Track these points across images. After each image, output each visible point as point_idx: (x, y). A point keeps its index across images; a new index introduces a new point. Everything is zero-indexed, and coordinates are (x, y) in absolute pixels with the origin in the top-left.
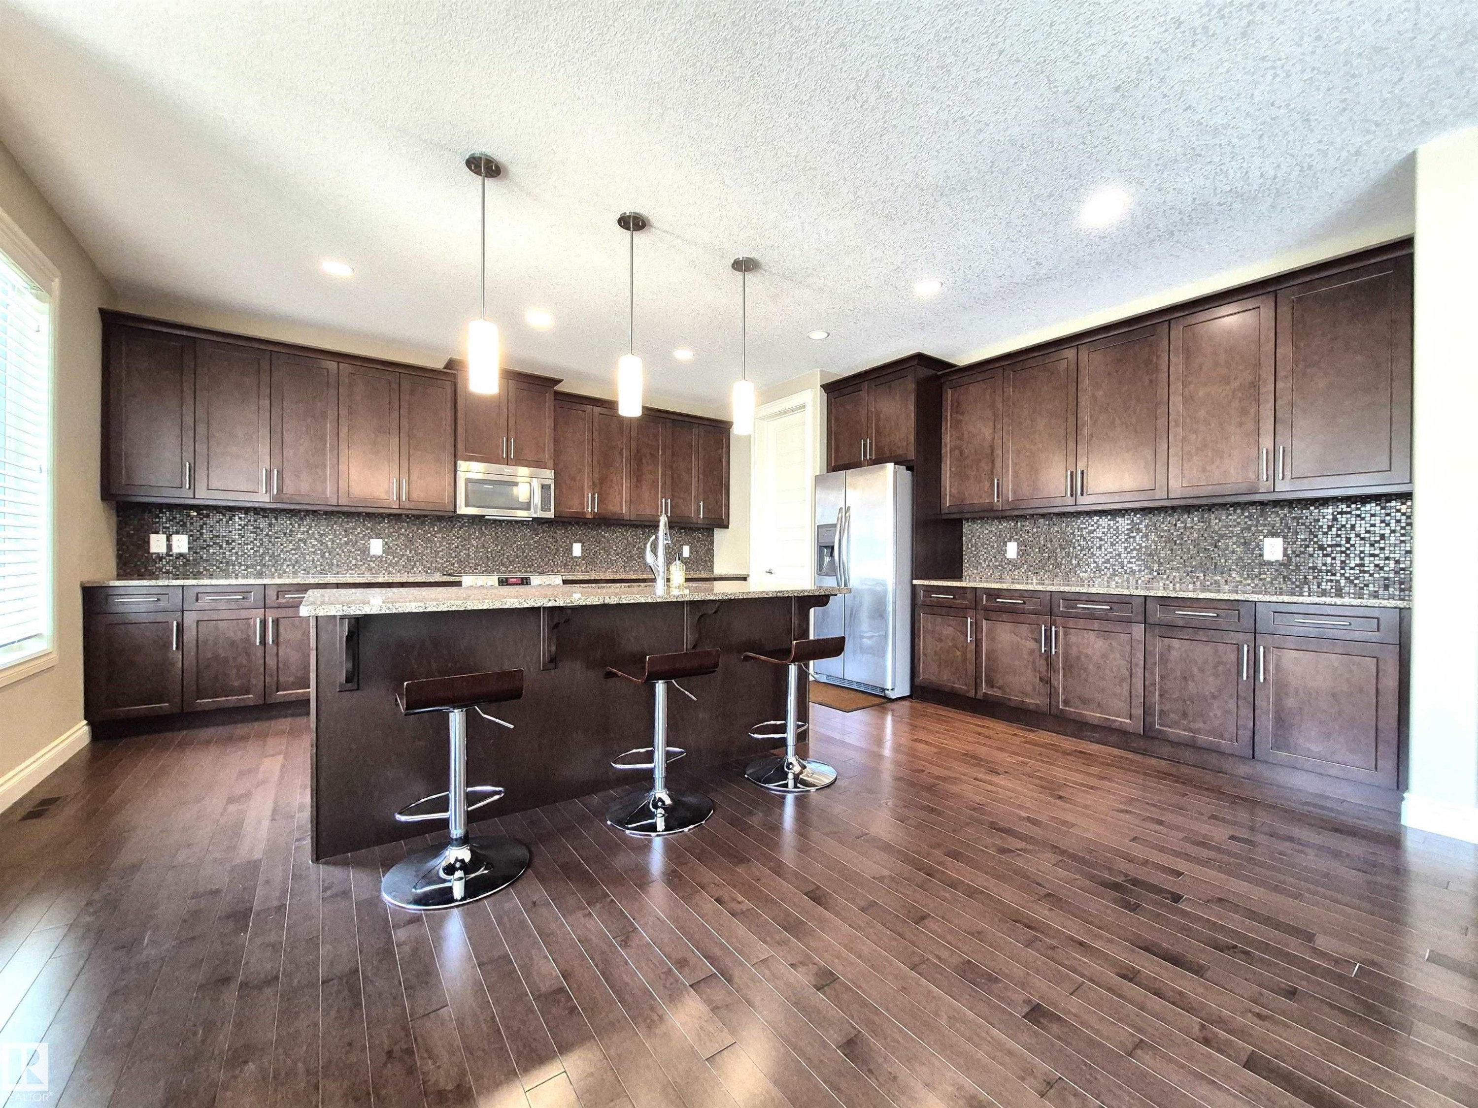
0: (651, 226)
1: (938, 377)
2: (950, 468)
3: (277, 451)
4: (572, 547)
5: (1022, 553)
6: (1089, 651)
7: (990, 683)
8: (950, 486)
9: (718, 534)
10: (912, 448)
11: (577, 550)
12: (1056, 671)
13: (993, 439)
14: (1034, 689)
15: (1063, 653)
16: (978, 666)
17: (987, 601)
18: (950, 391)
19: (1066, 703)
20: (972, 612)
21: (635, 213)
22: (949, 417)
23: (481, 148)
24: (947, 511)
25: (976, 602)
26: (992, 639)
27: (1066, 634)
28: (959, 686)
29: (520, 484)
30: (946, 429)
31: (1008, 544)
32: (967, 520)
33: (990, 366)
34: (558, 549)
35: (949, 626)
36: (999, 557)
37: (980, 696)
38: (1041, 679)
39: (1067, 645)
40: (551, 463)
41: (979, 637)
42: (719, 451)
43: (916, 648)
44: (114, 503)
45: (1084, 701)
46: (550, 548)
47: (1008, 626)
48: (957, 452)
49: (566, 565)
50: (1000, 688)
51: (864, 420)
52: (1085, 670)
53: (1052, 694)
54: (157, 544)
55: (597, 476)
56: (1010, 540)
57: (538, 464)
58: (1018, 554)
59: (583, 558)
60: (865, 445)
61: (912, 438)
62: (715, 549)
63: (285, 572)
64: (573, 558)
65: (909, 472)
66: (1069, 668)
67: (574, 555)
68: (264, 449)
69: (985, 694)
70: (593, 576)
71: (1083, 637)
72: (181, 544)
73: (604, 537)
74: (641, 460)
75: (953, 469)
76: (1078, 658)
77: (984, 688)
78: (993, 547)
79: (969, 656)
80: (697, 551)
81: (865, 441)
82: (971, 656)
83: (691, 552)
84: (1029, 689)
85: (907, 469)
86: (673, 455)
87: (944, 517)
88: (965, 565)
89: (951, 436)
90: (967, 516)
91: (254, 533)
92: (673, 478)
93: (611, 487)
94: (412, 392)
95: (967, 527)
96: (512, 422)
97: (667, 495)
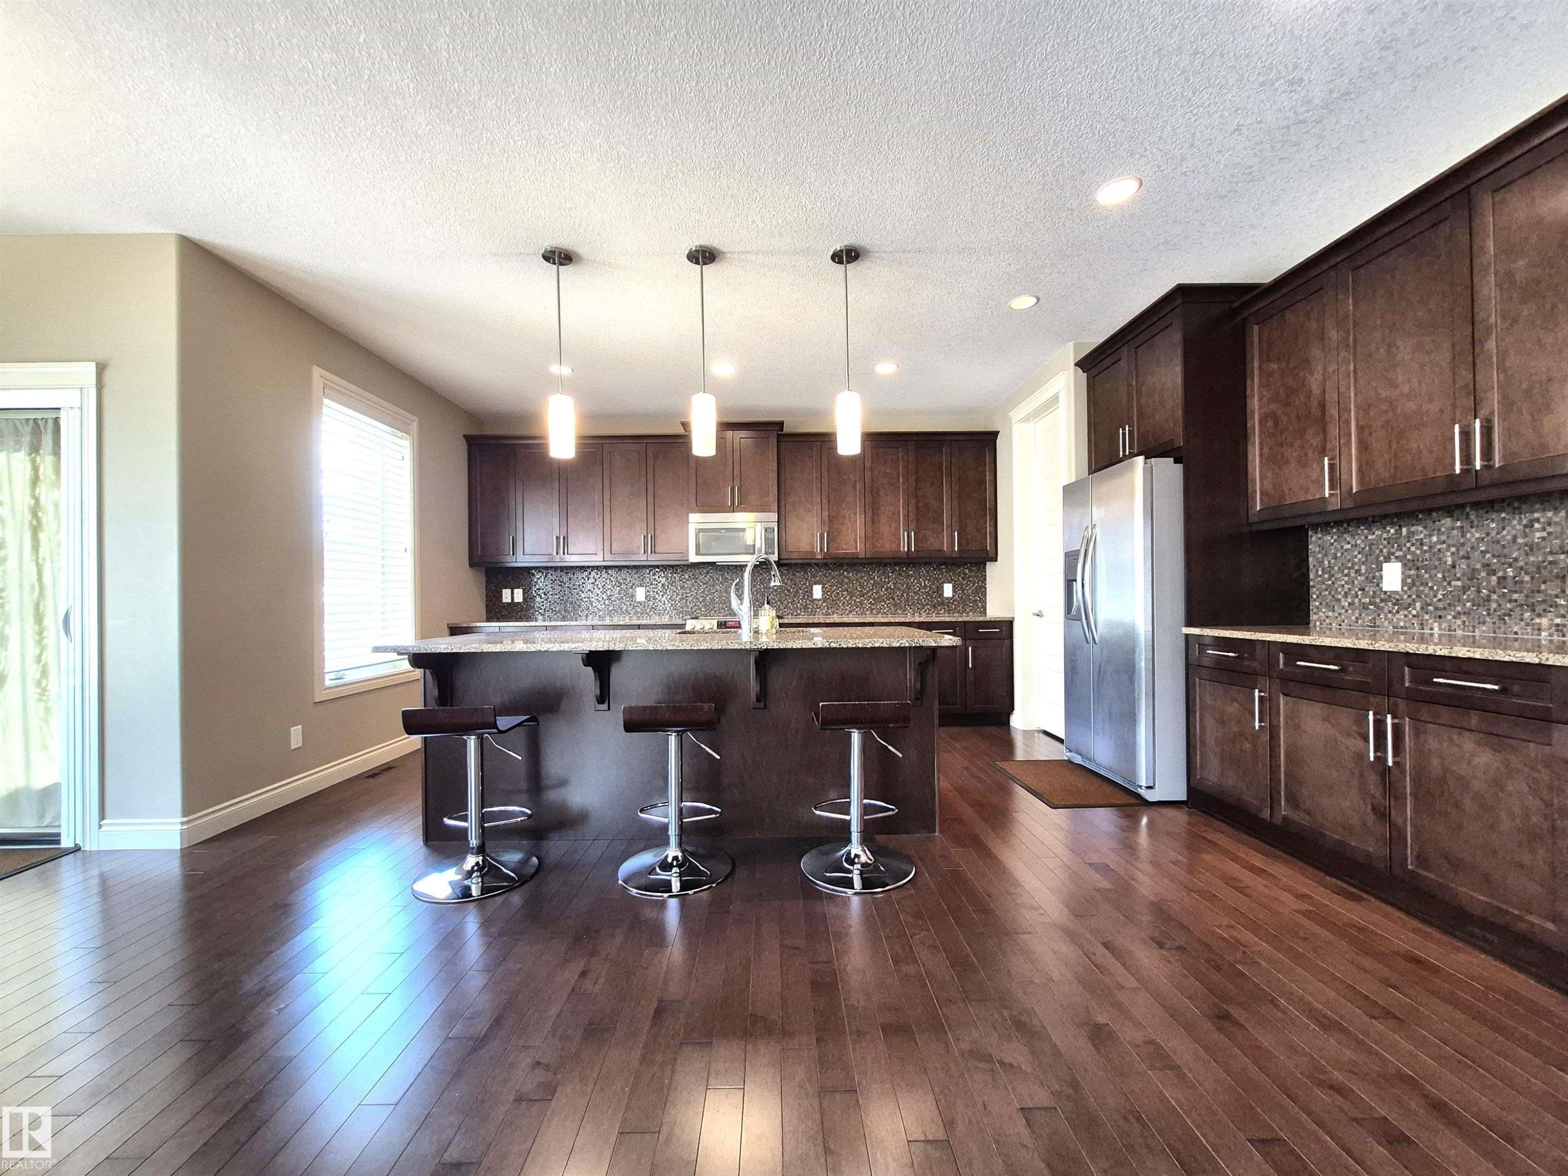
0: (723, 253)
1: (1234, 313)
2: (1261, 449)
3: (564, 523)
4: (812, 590)
5: (1409, 582)
6: (1463, 769)
7: (1293, 800)
8: (1261, 479)
9: (990, 568)
10: (1180, 430)
11: (817, 592)
12: (1400, 798)
13: (1324, 392)
14: (1364, 825)
15: (1413, 768)
16: (1274, 769)
17: (1285, 663)
18: (1256, 327)
19: (1421, 860)
20: (1263, 681)
21: (701, 246)
22: (1256, 372)
23: (549, 243)
24: (1257, 519)
25: (1271, 663)
26: (1295, 725)
27: (1417, 733)
28: (1250, 798)
29: (747, 530)
30: (1253, 390)
31: (1385, 565)
32: (1315, 527)
33: (1314, 273)
34: (797, 592)
35: (1235, 700)
36: (1370, 590)
37: (1278, 821)
38: (1374, 809)
39: (1421, 753)
40: (775, 506)
41: (1275, 722)
42: (980, 469)
43: (1192, 730)
44: (483, 569)
45: (1456, 865)
46: (788, 590)
47: (1318, 709)
48: (1270, 423)
49: (806, 607)
50: (1308, 813)
51: (1125, 400)
52: (1457, 805)
53: (1396, 838)
54: (506, 596)
55: (826, 513)
56: (1387, 560)
57: (762, 509)
58: (1404, 583)
59: (824, 600)
60: (1124, 434)
61: (1180, 413)
62: (987, 586)
63: (580, 616)
64: (813, 601)
65: (1180, 467)
66: (1423, 795)
67: (815, 597)
68: (556, 520)
69: (1285, 818)
70: (836, 618)
71: (1451, 740)
72: (519, 595)
73: (848, 578)
74: (878, 492)
75: (1266, 450)
76: (1443, 780)
77: (1284, 809)
78: (1358, 571)
79: (1260, 751)
80: (963, 590)
81: (1124, 429)
82: (1264, 751)
83: (954, 591)
84: (1355, 821)
85: (1176, 461)
86: (917, 481)
87: (1255, 528)
88: (1314, 604)
89: (1260, 399)
90: (1313, 520)
91: (561, 585)
92: (917, 508)
93: (842, 524)
94: (656, 457)
95: (1315, 541)
96: (737, 470)
97: (911, 527)
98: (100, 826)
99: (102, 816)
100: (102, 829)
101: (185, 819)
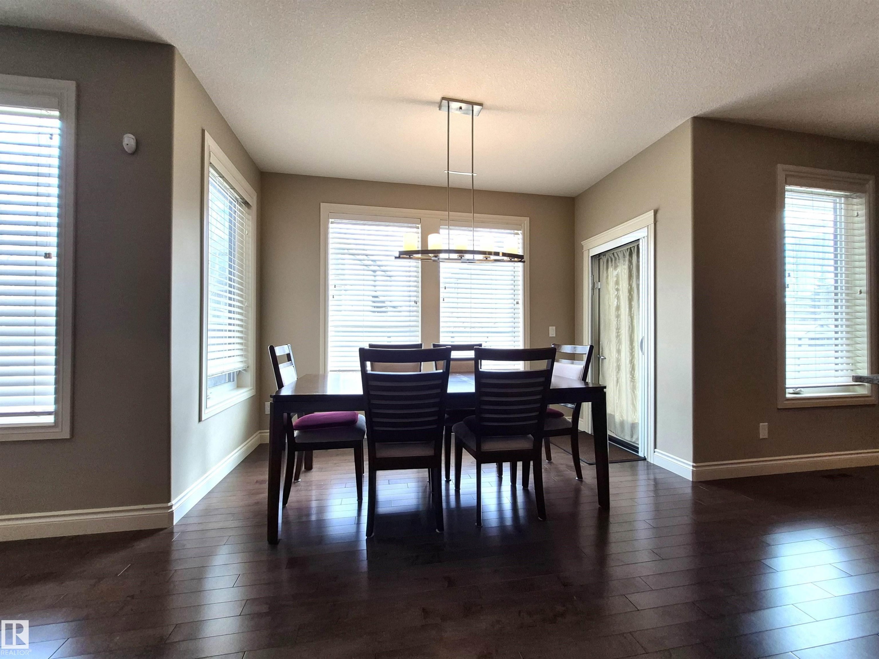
98: (654, 452)
99: (655, 447)
100: (655, 454)
101: (694, 464)
